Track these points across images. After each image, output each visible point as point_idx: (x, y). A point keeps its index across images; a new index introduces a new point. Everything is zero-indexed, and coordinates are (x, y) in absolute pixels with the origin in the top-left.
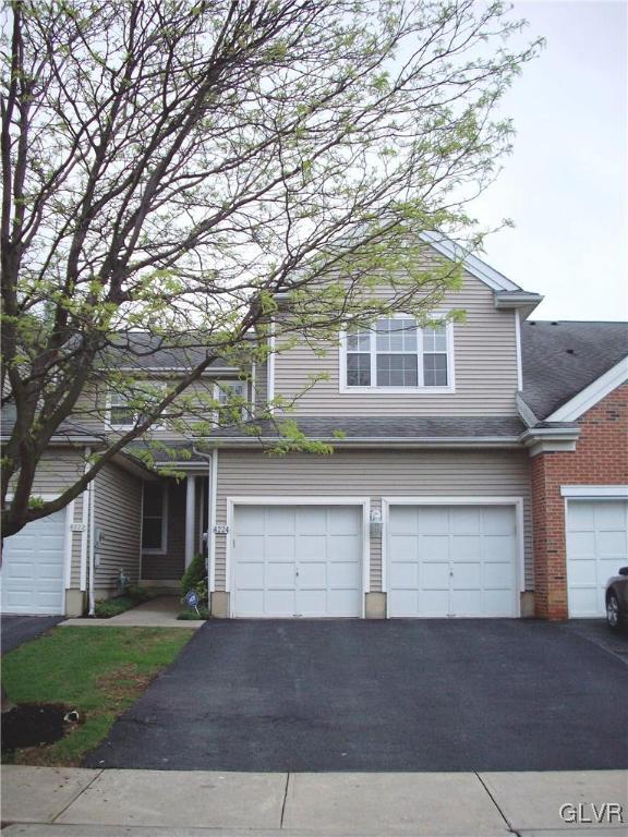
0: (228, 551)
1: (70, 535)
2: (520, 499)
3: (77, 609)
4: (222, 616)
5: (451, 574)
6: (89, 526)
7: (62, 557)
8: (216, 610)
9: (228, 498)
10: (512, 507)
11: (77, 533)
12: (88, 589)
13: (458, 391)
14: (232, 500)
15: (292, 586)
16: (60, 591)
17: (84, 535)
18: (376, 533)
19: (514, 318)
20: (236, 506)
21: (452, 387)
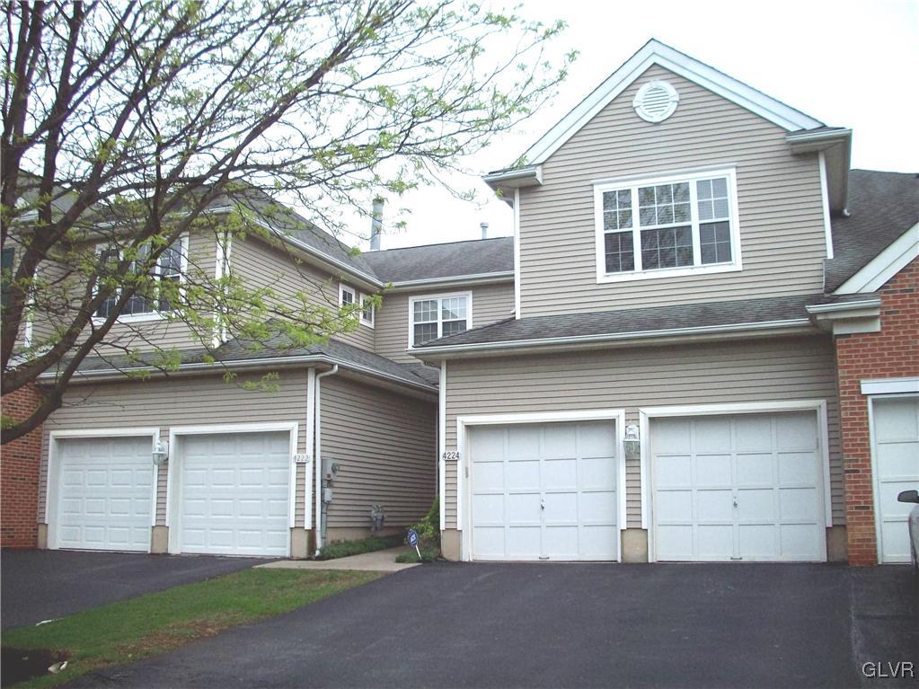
0: (460, 481)
1: (294, 466)
2: (822, 402)
3: (302, 551)
4: (455, 559)
5: (735, 505)
6: (314, 456)
7: (287, 491)
8: (447, 551)
9: (460, 418)
10: (812, 414)
11: (301, 465)
12: (314, 528)
13: (747, 267)
14: (463, 420)
15: (537, 522)
16: (285, 531)
17: (309, 467)
18: (632, 454)
19: (818, 164)
20: (469, 428)
21: (737, 263)
